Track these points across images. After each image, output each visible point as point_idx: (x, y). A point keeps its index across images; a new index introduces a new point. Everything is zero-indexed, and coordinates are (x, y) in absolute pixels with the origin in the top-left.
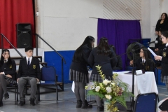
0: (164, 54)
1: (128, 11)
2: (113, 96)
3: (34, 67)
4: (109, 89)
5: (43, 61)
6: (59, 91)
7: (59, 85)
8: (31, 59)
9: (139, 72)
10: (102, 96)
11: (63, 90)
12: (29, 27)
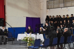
0: (46, 29)
1: (36, 14)
2: (30, 41)
3: (5, 32)
4: (28, 39)
5: (8, 31)
6: (13, 40)
7: (13, 39)
8: (4, 30)
9: (38, 34)
10: (26, 41)
11: (14, 40)
12: (3, 20)
